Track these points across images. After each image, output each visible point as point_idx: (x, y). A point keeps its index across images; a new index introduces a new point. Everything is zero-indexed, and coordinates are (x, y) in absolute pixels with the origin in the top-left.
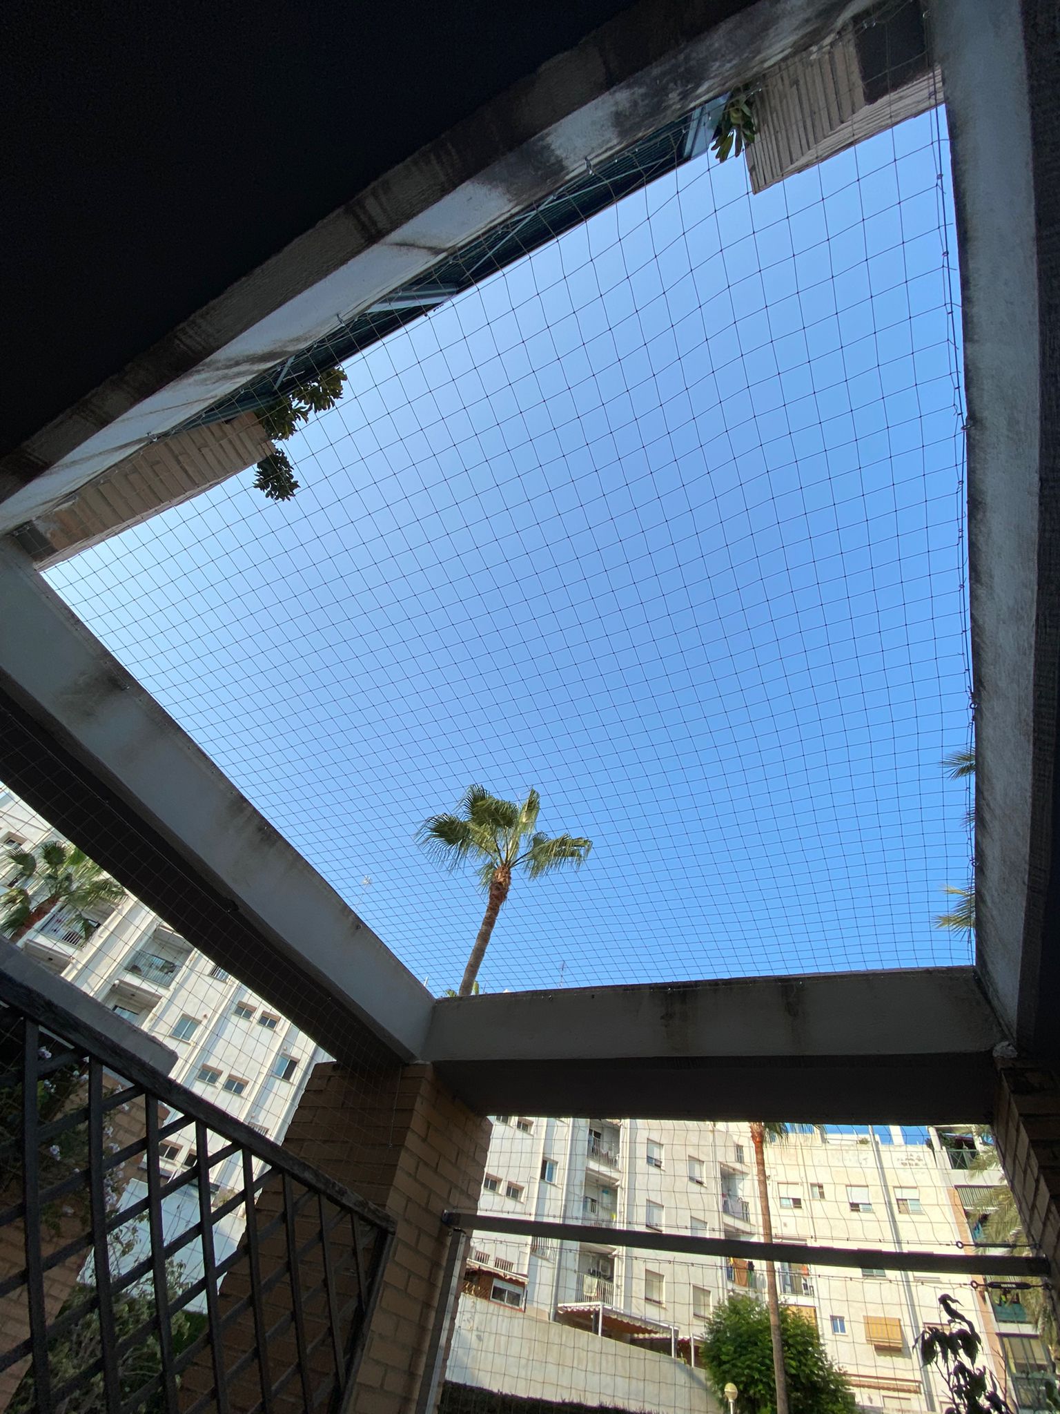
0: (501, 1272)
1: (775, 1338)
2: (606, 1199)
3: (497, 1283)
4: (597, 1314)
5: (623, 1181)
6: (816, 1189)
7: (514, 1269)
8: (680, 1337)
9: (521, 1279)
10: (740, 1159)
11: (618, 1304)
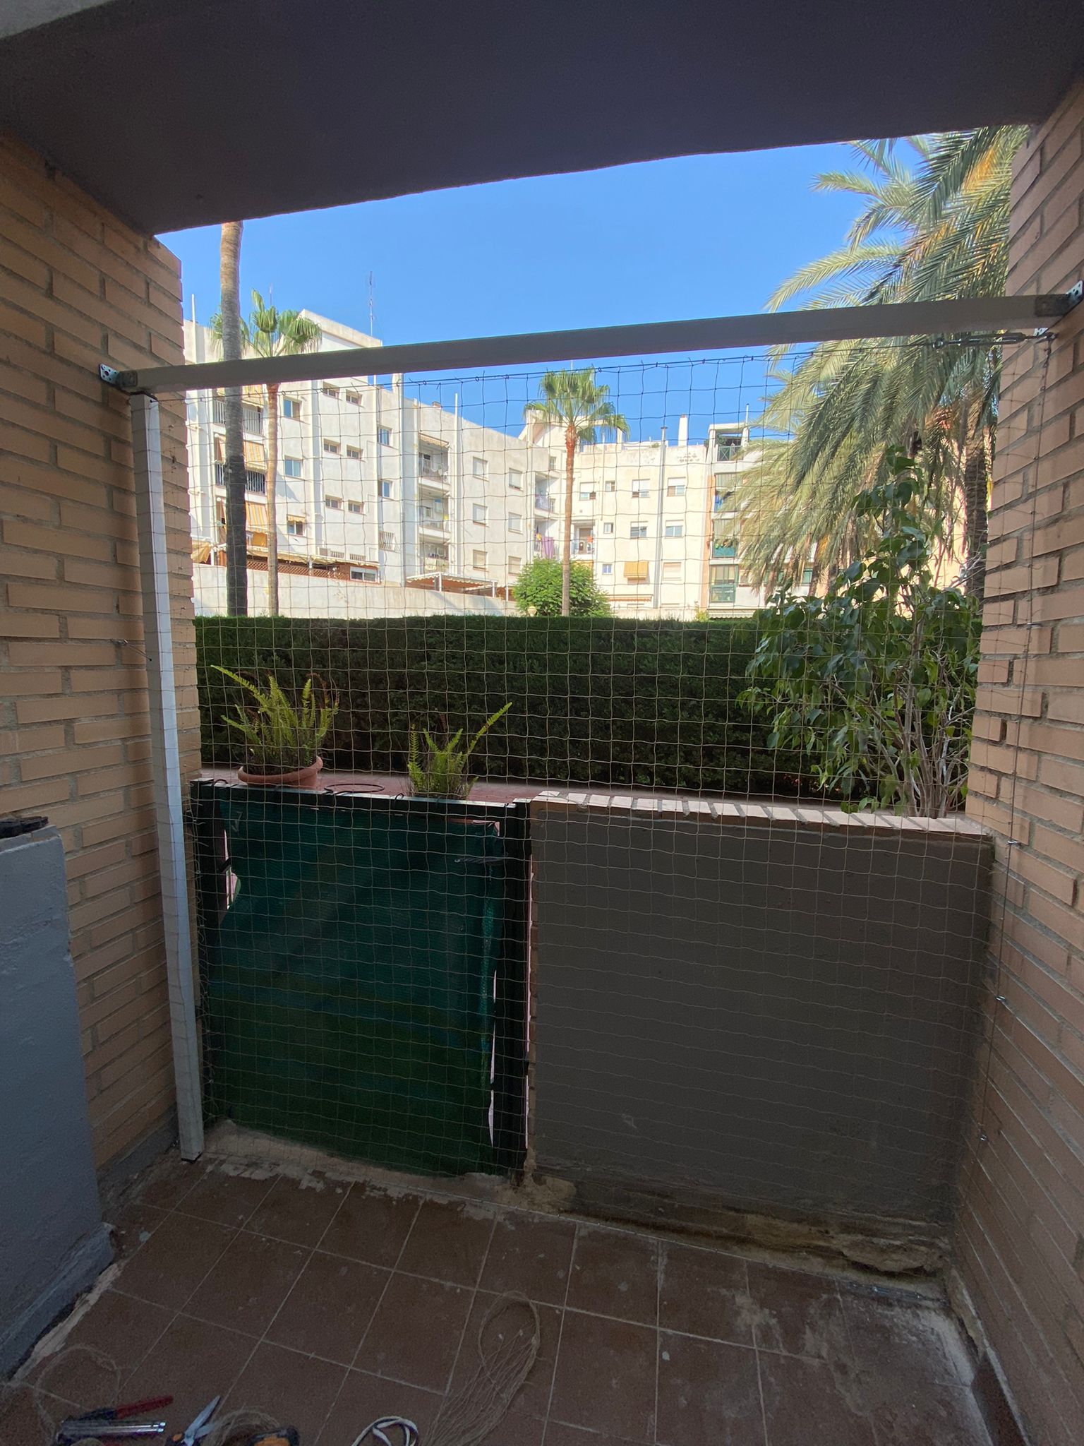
0: (356, 562)
1: (565, 578)
2: (439, 506)
3: (353, 569)
4: (437, 579)
5: (453, 492)
6: (610, 485)
7: (367, 559)
8: (499, 586)
9: (373, 564)
10: (551, 468)
11: (452, 572)
